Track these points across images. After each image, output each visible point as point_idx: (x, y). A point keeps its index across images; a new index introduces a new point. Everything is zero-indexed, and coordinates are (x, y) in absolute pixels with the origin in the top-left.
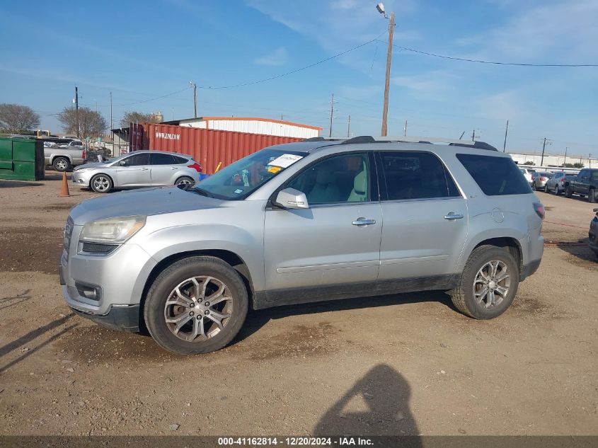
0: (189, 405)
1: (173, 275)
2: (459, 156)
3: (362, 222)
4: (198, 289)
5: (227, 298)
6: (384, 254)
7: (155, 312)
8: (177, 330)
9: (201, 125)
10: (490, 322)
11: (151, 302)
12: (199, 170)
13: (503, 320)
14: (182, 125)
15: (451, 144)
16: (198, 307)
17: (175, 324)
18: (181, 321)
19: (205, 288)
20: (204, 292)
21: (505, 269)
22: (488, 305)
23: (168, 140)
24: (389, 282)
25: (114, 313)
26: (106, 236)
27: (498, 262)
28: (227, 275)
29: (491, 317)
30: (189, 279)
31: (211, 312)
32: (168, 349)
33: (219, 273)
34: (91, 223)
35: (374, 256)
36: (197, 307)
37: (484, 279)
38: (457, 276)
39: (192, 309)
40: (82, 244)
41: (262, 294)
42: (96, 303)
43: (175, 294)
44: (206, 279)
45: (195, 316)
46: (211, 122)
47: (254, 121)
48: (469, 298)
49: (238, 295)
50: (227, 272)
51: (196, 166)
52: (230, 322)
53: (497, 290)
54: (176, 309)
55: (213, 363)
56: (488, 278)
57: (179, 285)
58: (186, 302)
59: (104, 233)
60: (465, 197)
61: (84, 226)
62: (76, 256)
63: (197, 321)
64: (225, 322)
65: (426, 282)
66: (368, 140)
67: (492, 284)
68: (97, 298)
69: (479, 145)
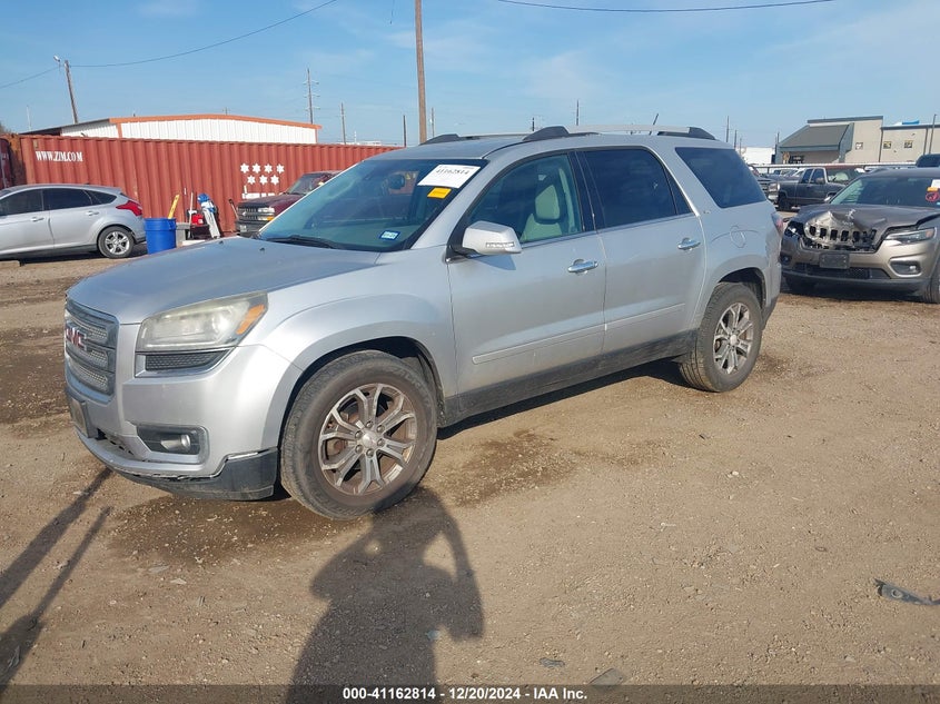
0: (428, 595)
1: (327, 388)
2: (679, 151)
3: (580, 268)
4: (366, 406)
5: (408, 416)
6: (610, 313)
7: (305, 458)
8: (341, 480)
9: (109, 132)
10: (735, 393)
11: (295, 440)
12: (138, 212)
13: (748, 388)
14: (64, 135)
15: (660, 133)
16: (368, 438)
17: (334, 471)
18: (343, 463)
19: (376, 404)
20: (375, 411)
21: (746, 315)
22: (730, 370)
23: (61, 163)
24: (615, 354)
25: (232, 472)
26: (186, 338)
27: (740, 305)
28: (406, 377)
29: (735, 386)
30: (351, 393)
31: (387, 441)
32: (330, 515)
33: (395, 376)
34: (158, 318)
35: (596, 317)
36: (366, 437)
37: (725, 333)
38: (694, 333)
39: (359, 442)
40: (143, 358)
41: (455, 399)
42: (193, 458)
43: (332, 420)
44: (375, 388)
45: (364, 452)
46: (124, 126)
47: (204, 121)
48: (709, 363)
49: (425, 407)
50: (406, 373)
51: (130, 206)
52: (416, 452)
53: (739, 346)
54: (331, 445)
55: (406, 523)
56: (728, 330)
57: (337, 405)
58: (349, 431)
59: (182, 332)
60: (697, 214)
61: (143, 325)
62: (132, 381)
63: (368, 459)
64: (408, 455)
65: (658, 347)
66: (559, 132)
67: (733, 339)
68: (194, 449)
69: (695, 133)
